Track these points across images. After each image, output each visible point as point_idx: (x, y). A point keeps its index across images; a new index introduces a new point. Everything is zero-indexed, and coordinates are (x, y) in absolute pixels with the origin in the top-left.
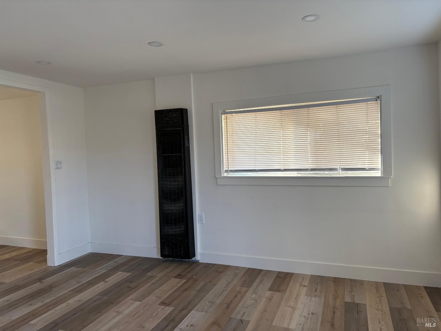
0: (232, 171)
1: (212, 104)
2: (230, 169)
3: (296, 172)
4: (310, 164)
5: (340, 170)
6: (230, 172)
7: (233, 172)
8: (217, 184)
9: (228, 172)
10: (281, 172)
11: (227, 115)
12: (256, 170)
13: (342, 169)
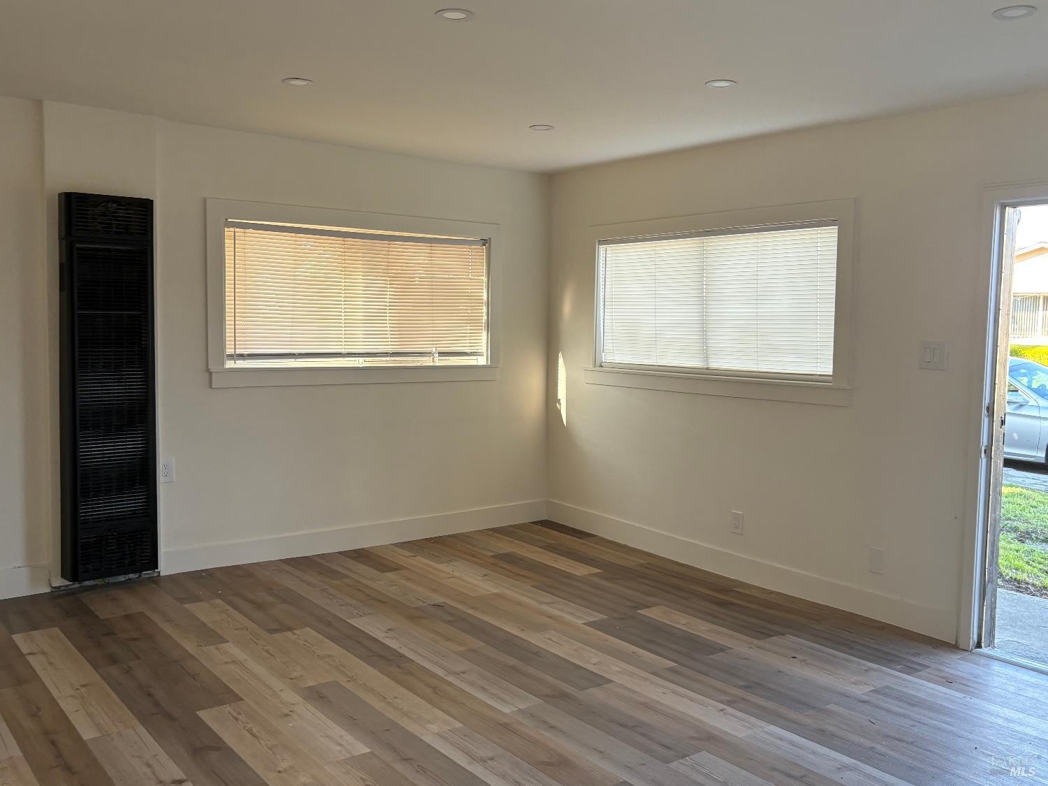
0: (241, 356)
1: (205, 200)
2: (238, 351)
3: (361, 359)
4: (390, 343)
5: (437, 355)
6: (238, 360)
7: (244, 359)
8: (211, 386)
9: (233, 359)
10: (342, 359)
11: (237, 230)
12: (294, 354)
13: (439, 353)
